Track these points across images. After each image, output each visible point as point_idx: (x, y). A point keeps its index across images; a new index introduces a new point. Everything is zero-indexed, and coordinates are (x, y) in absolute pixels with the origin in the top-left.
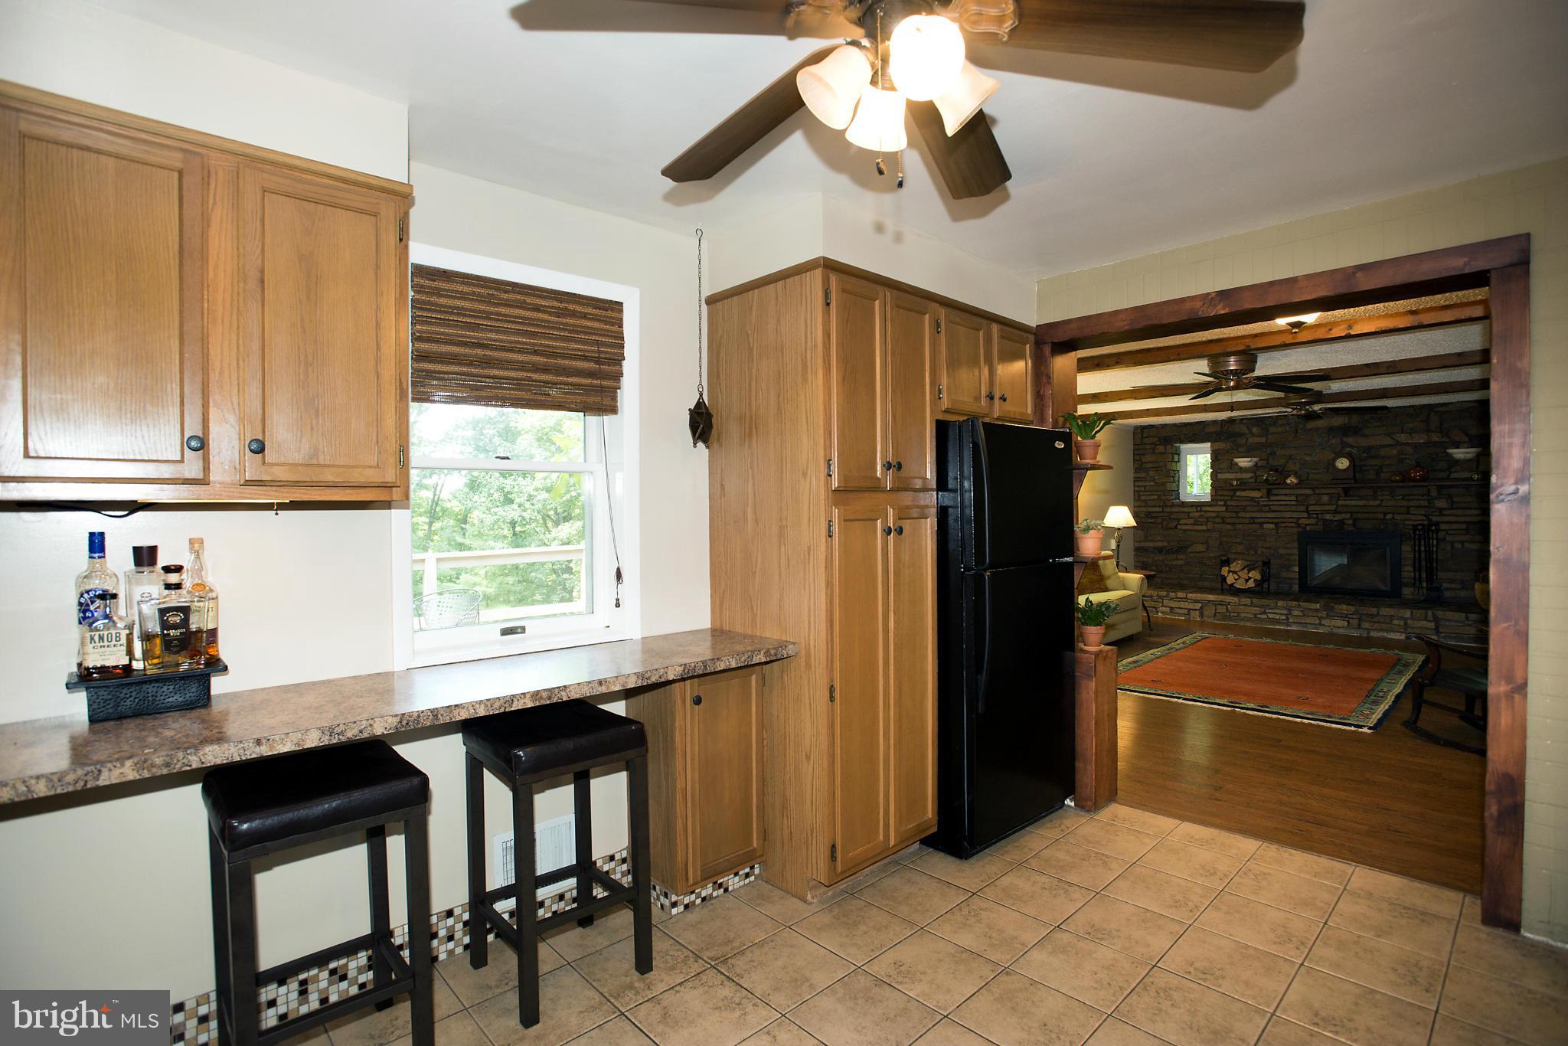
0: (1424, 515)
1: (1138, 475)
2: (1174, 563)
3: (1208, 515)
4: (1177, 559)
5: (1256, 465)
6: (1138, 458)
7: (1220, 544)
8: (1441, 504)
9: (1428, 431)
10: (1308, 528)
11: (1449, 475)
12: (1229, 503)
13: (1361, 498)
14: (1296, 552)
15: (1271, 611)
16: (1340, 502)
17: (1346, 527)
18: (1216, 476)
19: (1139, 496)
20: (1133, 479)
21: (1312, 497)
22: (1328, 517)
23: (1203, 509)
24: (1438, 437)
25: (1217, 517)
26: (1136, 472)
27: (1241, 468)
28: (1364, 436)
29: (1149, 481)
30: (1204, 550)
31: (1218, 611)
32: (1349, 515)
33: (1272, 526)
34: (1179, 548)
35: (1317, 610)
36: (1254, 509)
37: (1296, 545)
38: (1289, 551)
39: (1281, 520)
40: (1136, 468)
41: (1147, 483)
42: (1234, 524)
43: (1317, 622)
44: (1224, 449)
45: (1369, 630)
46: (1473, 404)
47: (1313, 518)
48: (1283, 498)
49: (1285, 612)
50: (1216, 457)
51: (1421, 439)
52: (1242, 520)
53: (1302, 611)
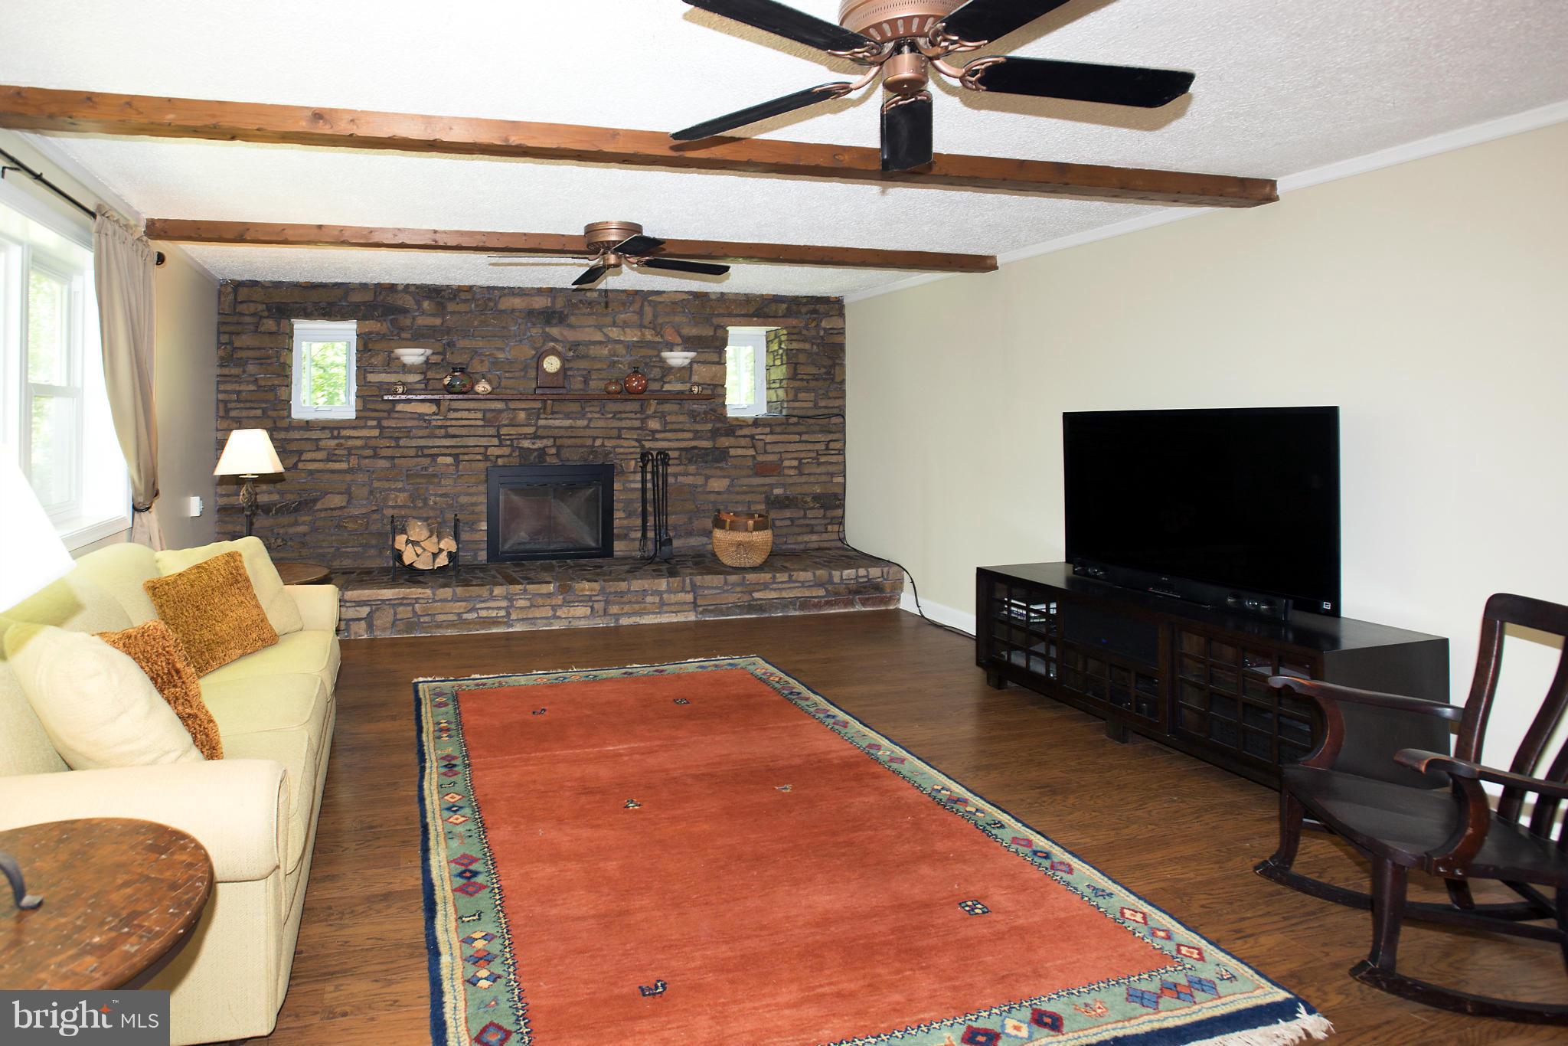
0: (637, 440)
1: (226, 371)
2: (291, 530)
3: (350, 443)
4: (296, 524)
5: (427, 362)
6: (225, 338)
7: (371, 492)
8: (654, 424)
9: (642, 326)
10: (500, 461)
11: (662, 387)
12: (385, 423)
13: (567, 416)
14: (483, 499)
15: (483, 605)
16: (542, 422)
17: (548, 459)
18: (365, 378)
19: (227, 411)
20: (215, 379)
21: (505, 415)
22: (526, 444)
23: (344, 433)
24: (652, 335)
25: (365, 447)
26: (221, 366)
27: (404, 365)
28: (571, 326)
29: (248, 383)
30: (344, 504)
31: (399, 617)
32: (552, 440)
33: (449, 460)
34: (300, 502)
35: (549, 595)
36: (421, 433)
37: (483, 488)
38: (474, 499)
39: (462, 450)
40: (222, 358)
41: (243, 387)
42: (393, 458)
43: (550, 613)
44: (378, 334)
45: (617, 616)
46: (686, 297)
47: (507, 446)
48: (465, 414)
49: (504, 604)
50: (365, 345)
51: (632, 336)
52: (406, 452)
53: (529, 599)
